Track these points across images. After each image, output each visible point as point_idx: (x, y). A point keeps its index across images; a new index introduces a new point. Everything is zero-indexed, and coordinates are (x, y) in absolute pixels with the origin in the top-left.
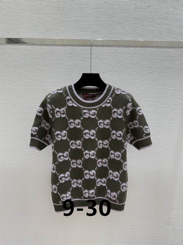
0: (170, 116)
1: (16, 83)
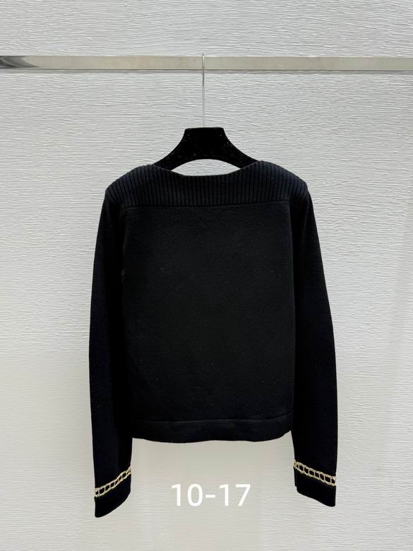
0: (380, 230)
1: (27, 160)
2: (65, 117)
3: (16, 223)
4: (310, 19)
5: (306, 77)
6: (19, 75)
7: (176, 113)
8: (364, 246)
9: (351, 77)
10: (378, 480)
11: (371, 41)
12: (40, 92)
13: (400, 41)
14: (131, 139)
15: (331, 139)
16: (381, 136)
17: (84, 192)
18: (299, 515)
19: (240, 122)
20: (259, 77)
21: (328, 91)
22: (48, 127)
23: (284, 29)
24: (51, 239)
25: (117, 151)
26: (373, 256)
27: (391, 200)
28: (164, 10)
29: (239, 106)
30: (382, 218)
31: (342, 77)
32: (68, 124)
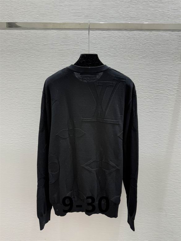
0: (163, 102)
1: (11, 67)
4: (133, 7)
7: (74, 48)
11: (161, 17)
12: (17, 38)
13: (174, 17)
17: (34, 82)
24: (20, 101)
26: (160, 113)
27: (169, 88)
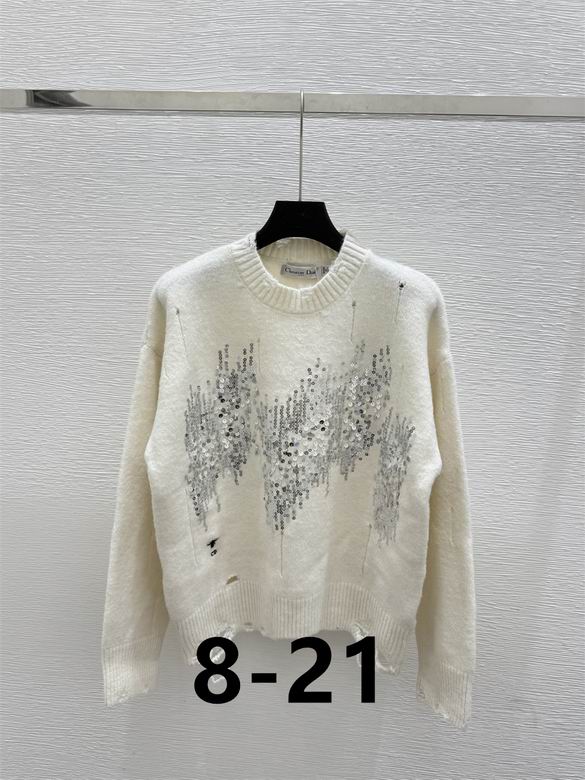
2: (84, 176)
3: (14, 318)
4: (432, 42)
5: (423, 125)
6: (24, 116)
7: (237, 174)
8: (503, 371)
9: (491, 125)
10: (515, 716)
11: (523, 73)
12: (52, 140)
13: (567, 74)
14: (173, 207)
15: (457, 215)
16: (533, 212)
17: (107, 279)
18: (396, 755)
19: (326, 188)
20: (354, 123)
21: (456, 145)
22: (61, 189)
23: (394, 55)
24: (60, 342)
25: (155, 225)
26: (517, 387)
27: (546, 306)
28: (224, 28)
29: (324, 165)
30: (532, 333)
31: (478, 125)
32: (90, 185)
